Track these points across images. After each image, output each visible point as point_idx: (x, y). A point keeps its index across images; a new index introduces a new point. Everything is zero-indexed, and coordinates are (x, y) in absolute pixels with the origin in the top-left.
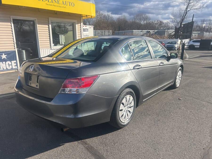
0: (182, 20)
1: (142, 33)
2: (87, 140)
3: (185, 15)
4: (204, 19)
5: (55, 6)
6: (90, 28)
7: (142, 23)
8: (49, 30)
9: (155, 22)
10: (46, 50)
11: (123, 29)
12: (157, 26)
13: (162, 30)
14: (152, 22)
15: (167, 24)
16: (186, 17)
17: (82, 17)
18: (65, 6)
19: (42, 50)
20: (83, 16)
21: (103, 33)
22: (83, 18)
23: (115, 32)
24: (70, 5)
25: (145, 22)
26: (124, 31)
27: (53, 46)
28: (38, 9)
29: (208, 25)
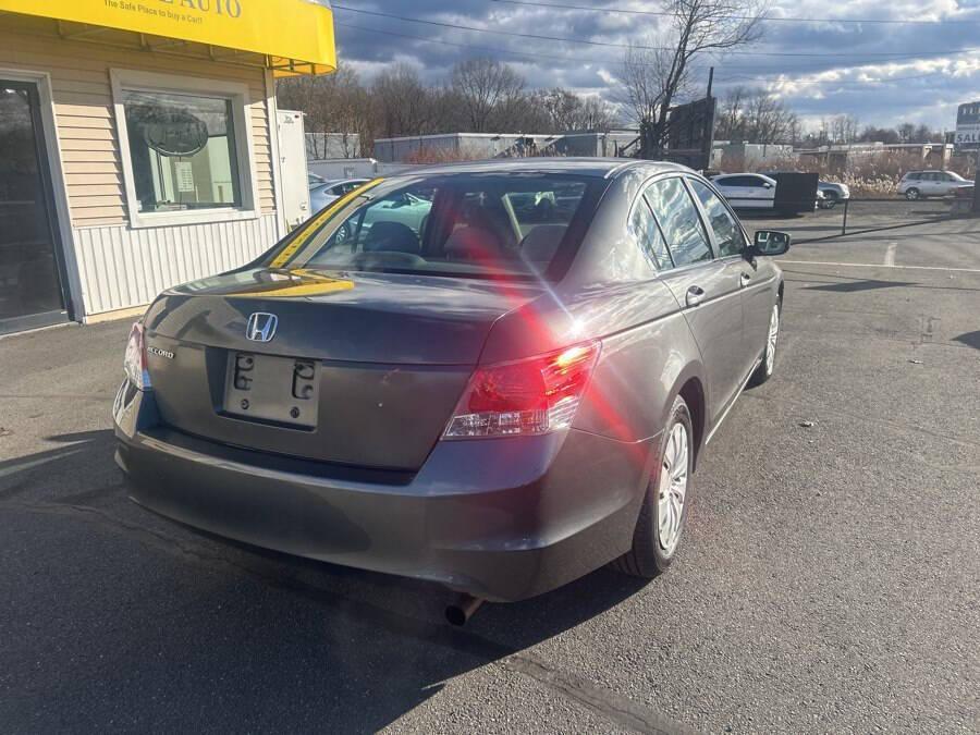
0: (670, 90)
1: (497, 147)
2: (533, 648)
3: (680, 72)
4: (741, 89)
5: (147, 11)
6: (289, 121)
7: (490, 99)
8: (115, 132)
9: (546, 98)
10: (105, 231)
11: (408, 130)
12: (554, 116)
13: (576, 132)
14: (533, 99)
15: (595, 106)
16: (681, 76)
17: (271, 68)
18: (197, 13)
19: (85, 234)
20: (275, 64)
21: (320, 147)
22: (277, 73)
23: (376, 141)
24: (219, 12)
25: (504, 97)
26: (418, 138)
27: (140, 212)
28: (55, 21)
29: (756, 113)
